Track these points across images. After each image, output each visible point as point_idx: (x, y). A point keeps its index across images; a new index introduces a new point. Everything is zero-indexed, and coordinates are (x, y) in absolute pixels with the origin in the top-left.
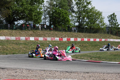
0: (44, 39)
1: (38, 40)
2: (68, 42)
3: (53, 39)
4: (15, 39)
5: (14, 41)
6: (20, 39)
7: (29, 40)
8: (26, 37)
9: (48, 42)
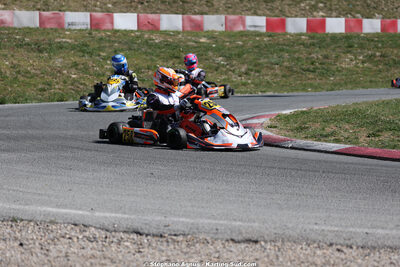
0: (187, 24)
1: (154, 27)
2: (312, 38)
3: (235, 23)
4: (38, 25)
5: (28, 31)
6: (61, 25)
7: (108, 26)
8: (94, 14)
9: (203, 40)
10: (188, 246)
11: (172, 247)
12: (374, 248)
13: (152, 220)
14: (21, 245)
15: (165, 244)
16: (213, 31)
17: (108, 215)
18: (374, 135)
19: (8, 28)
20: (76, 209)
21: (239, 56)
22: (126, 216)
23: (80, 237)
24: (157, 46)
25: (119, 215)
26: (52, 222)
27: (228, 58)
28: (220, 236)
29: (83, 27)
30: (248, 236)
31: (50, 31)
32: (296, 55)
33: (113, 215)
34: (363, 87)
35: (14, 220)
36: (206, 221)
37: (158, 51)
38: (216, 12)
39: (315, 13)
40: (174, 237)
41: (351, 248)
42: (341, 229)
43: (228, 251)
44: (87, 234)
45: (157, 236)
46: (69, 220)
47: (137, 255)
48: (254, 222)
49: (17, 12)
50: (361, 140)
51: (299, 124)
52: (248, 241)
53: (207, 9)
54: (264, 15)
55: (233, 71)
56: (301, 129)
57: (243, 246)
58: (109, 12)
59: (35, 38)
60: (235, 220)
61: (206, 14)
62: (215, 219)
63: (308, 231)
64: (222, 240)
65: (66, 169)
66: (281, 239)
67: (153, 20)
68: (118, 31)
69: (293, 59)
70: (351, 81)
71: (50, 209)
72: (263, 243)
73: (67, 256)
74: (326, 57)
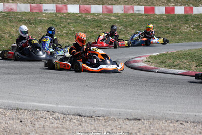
0: (105, 10)
1: (88, 11)
2: (167, 16)
3: (129, 9)
4: (29, 11)
5: (24, 14)
6: (41, 11)
7: (64, 11)
8: (57, 5)
9: (112, 18)
10: (105, 122)
11: (97, 122)
12: (199, 123)
13: (87, 109)
14: (21, 121)
15: (94, 121)
16: (118, 13)
17: (64, 106)
18: (199, 65)
19: (14, 12)
20: (49, 103)
21: (131, 26)
22: (74, 107)
23: (51, 117)
24: (89, 21)
25: (71, 107)
26: (37, 110)
27: (126, 27)
28: (121, 117)
29: (52, 12)
30: (136, 117)
31: (36, 14)
32: (160, 25)
33: (67, 106)
34: (194, 41)
35: (17, 109)
36: (114, 109)
37: (90, 23)
38: (119, 3)
39: (169, 4)
40: (98, 118)
41: (188, 123)
42: (182, 113)
43: (125, 124)
44: (54, 116)
45: (89, 117)
46: (45, 109)
47: (80, 127)
48: (138, 109)
49: (19, 4)
50: (193, 68)
51: (161, 60)
52: (136, 119)
53: (115, 2)
54: (143, 5)
55: (128, 33)
56: (162, 63)
57: (133, 122)
58: (65, 4)
59: (28, 17)
60: (129, 109)
61: (114, 4)
62: (119, 108)
63: (166, 114)
64: (122, 119)
65: (43, 83)
66: (152, 118)
67: (87, 8)
68: (70, 13)
69: (158, 27)
70: (188, 38)
71: (36, 104)
72: (143, 121)
73: (44, 127)
74: (175, 26)
